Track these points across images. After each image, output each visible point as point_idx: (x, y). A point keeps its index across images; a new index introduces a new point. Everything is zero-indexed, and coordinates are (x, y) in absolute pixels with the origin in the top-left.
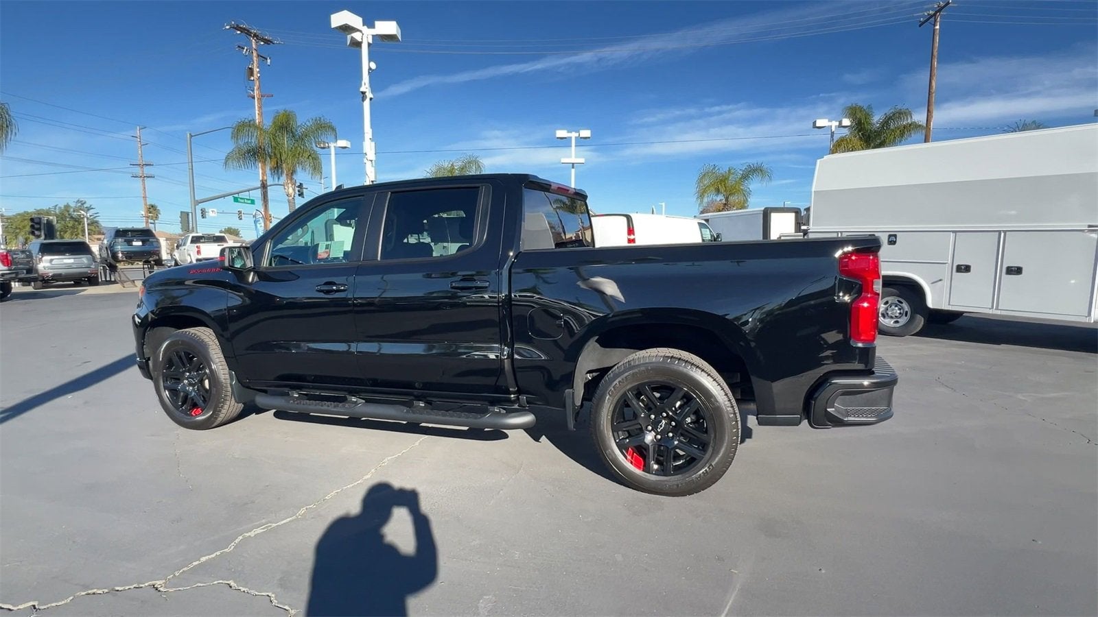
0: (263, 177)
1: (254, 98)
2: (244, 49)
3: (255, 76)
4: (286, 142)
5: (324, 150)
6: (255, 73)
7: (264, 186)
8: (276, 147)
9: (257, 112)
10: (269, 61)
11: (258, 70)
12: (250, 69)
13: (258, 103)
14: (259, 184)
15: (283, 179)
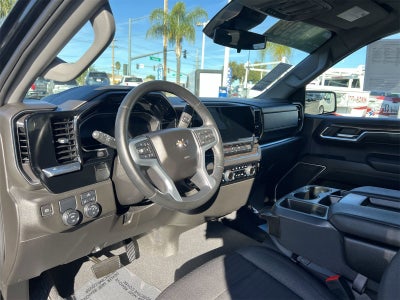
0: (165, 45)
4: (179, 23)
7: (165, 50)
8: (173, 25)
14: (162, 50)
15: (176, 45)
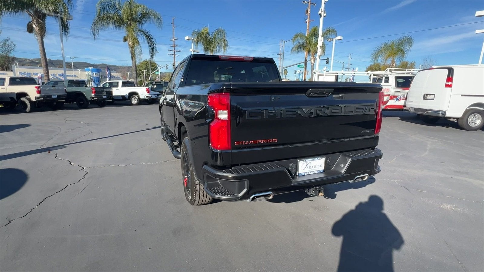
0: (306, 57)
1: (307, 23)
2: (305, 2)
3: (308, 13)
5: (330, 42)
6: (309, 11)
9: (307, 28)
10: (315, 5)
11: (310, 10)
12: (307, 10)
13: (308, 25)
14: (305, 60)
